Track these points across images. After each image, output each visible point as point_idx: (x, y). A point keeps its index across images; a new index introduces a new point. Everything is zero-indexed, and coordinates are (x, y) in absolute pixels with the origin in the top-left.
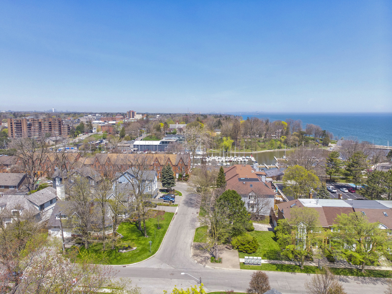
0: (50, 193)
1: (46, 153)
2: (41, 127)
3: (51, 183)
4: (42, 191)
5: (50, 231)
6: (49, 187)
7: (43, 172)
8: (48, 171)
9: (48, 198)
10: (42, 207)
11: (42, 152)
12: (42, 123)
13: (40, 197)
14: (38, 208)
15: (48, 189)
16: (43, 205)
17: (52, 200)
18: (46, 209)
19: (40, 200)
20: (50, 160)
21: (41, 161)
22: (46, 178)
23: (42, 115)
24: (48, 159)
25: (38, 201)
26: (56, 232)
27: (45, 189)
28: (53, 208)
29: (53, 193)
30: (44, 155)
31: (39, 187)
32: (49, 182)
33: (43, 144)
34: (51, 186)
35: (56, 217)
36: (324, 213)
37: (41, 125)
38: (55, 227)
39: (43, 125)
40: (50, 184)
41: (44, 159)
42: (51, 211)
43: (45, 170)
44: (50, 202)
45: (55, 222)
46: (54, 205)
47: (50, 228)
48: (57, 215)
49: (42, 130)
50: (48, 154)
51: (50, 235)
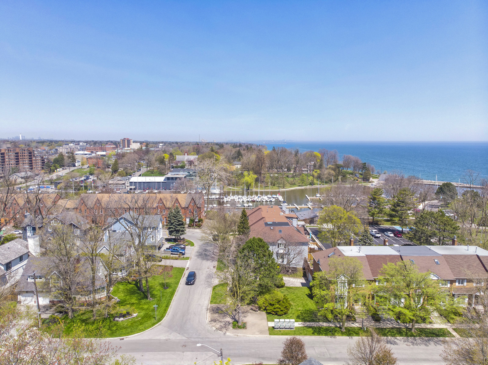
0: (20, 247)
1: (12, 195)
2: (4, 159)
3: (20, 233)
4: (7, 245)
5: (20, 298)
6: (18, 239)
7: (7, 219)
8: (15, 218)
9: (16, 253)
10: (8, 266)
11: (8, 194)
12: (5, 154)
13: (5, 252)
14: (2, 268)
15: (16, 242)
16: (10, 262)
17: (22, 256)
18: (14, 268)
19: (5, 257)
20: (19, 203)
21: (6, 205)
22: (13, 227)
23: (6, 143)
24: (14, 202)
25: (3, 258)
26: (29, 299)
27: (12, 241)
28: (24, 267)
29: (23, 247)
30: (10, 197)
31: (4, 239)
32: (17, 233)
33: (8, 183)
34: (20, 237)
35: (28, 279)
36: (367, 263)
37: (4, 157)
38: (27, 292)
39: (7, 157)
40: (19, 235)
41: (9, 202)
42: (21, 271)
43: (12, 217)
44: (19, 259)
45: (27, 285)
46: (25, 262)
47: (20, 293)
48: (29, 276)
49: (6, 163)
50: (15, 196)
51: (20, 302)
